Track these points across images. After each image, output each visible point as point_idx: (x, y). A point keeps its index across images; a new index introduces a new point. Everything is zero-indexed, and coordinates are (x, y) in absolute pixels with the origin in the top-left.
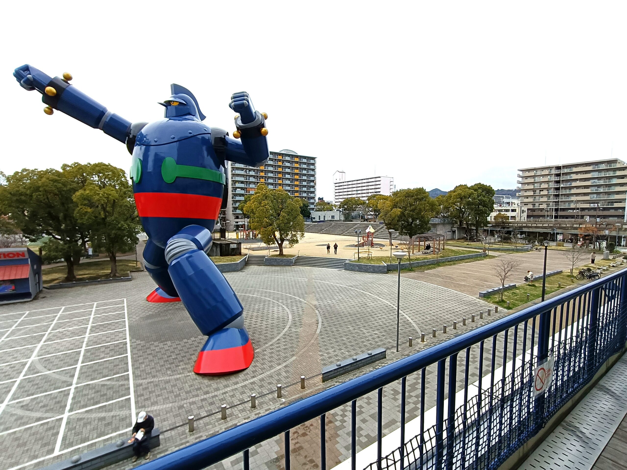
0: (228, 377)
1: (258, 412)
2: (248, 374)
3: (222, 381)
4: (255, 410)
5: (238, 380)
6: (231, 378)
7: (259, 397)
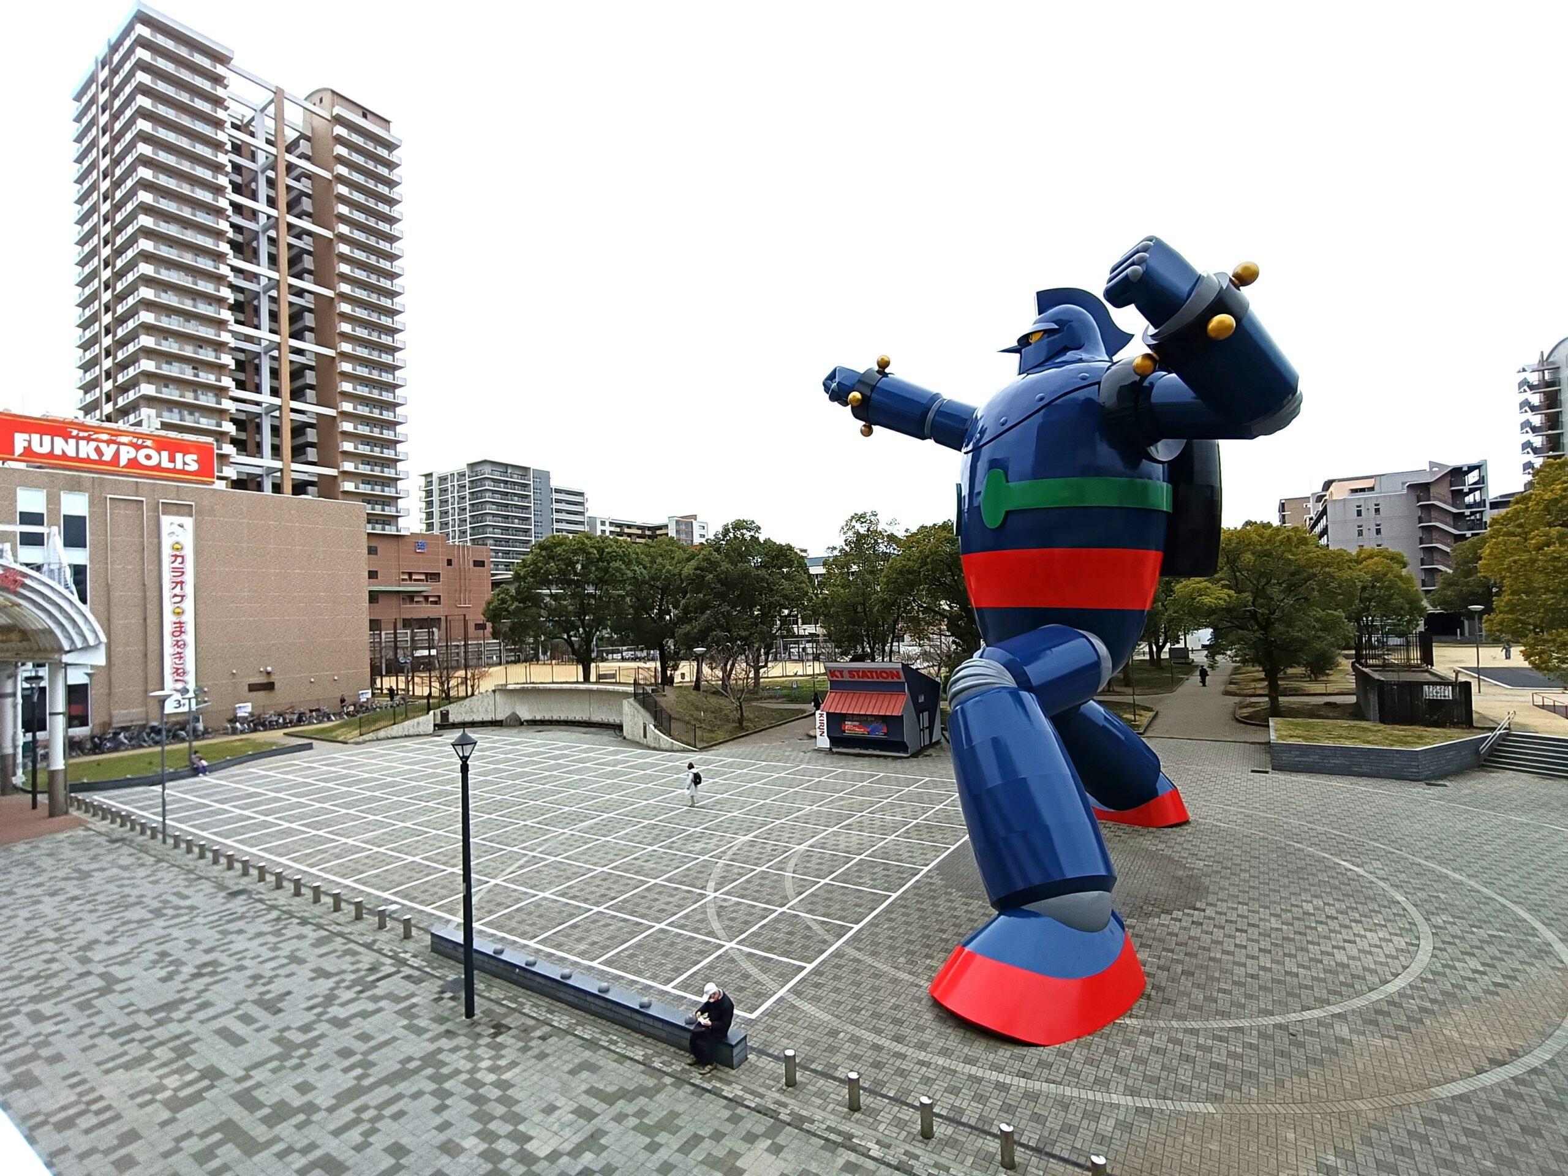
0: (974, 1036)
1: (918, 1152)
2: (1022, 1059)
3: (952, 1037)
4: (920, 1145)
5: (984, 1056)
6: (977, 1043)
7: (971, 1127)
